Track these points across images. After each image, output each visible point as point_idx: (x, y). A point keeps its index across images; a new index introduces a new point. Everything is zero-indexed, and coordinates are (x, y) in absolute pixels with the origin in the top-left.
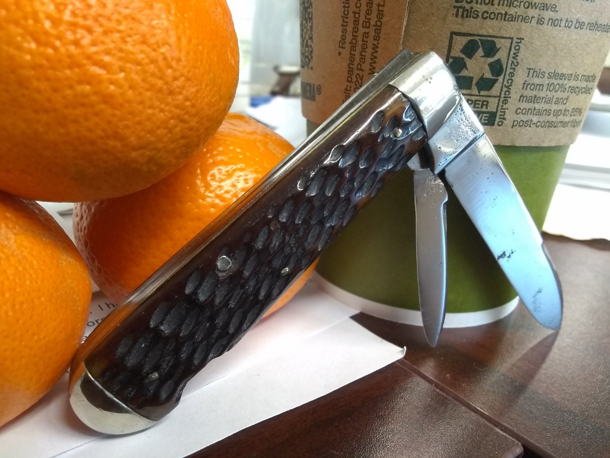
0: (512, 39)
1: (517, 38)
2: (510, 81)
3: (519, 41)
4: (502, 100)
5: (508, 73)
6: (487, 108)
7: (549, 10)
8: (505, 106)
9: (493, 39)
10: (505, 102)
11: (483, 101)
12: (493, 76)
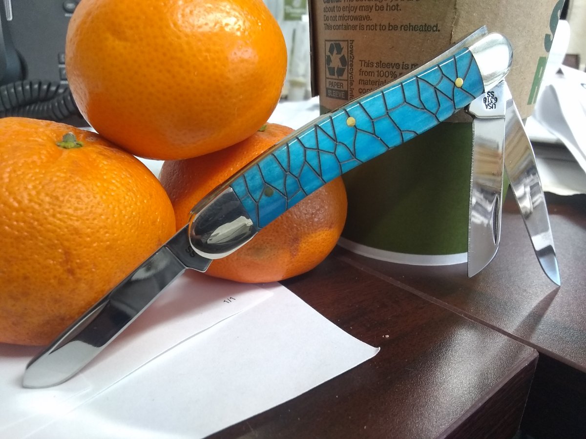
0: (348, 41)
1: (350, 41)
2: (351, 70)
3: (351, 42)
4: (349, 82)
5: (349, 63)
6: (343, 88)
7: (366, 20)
8: (352, 87)
9: (340, 42)
10: (352, 84)
11: (341, 83)
12: (343, 66)
